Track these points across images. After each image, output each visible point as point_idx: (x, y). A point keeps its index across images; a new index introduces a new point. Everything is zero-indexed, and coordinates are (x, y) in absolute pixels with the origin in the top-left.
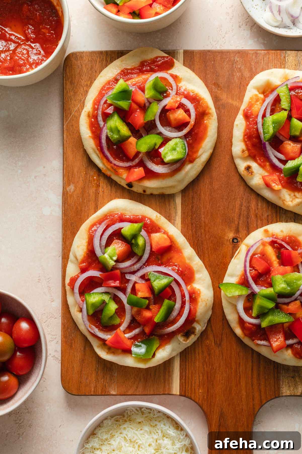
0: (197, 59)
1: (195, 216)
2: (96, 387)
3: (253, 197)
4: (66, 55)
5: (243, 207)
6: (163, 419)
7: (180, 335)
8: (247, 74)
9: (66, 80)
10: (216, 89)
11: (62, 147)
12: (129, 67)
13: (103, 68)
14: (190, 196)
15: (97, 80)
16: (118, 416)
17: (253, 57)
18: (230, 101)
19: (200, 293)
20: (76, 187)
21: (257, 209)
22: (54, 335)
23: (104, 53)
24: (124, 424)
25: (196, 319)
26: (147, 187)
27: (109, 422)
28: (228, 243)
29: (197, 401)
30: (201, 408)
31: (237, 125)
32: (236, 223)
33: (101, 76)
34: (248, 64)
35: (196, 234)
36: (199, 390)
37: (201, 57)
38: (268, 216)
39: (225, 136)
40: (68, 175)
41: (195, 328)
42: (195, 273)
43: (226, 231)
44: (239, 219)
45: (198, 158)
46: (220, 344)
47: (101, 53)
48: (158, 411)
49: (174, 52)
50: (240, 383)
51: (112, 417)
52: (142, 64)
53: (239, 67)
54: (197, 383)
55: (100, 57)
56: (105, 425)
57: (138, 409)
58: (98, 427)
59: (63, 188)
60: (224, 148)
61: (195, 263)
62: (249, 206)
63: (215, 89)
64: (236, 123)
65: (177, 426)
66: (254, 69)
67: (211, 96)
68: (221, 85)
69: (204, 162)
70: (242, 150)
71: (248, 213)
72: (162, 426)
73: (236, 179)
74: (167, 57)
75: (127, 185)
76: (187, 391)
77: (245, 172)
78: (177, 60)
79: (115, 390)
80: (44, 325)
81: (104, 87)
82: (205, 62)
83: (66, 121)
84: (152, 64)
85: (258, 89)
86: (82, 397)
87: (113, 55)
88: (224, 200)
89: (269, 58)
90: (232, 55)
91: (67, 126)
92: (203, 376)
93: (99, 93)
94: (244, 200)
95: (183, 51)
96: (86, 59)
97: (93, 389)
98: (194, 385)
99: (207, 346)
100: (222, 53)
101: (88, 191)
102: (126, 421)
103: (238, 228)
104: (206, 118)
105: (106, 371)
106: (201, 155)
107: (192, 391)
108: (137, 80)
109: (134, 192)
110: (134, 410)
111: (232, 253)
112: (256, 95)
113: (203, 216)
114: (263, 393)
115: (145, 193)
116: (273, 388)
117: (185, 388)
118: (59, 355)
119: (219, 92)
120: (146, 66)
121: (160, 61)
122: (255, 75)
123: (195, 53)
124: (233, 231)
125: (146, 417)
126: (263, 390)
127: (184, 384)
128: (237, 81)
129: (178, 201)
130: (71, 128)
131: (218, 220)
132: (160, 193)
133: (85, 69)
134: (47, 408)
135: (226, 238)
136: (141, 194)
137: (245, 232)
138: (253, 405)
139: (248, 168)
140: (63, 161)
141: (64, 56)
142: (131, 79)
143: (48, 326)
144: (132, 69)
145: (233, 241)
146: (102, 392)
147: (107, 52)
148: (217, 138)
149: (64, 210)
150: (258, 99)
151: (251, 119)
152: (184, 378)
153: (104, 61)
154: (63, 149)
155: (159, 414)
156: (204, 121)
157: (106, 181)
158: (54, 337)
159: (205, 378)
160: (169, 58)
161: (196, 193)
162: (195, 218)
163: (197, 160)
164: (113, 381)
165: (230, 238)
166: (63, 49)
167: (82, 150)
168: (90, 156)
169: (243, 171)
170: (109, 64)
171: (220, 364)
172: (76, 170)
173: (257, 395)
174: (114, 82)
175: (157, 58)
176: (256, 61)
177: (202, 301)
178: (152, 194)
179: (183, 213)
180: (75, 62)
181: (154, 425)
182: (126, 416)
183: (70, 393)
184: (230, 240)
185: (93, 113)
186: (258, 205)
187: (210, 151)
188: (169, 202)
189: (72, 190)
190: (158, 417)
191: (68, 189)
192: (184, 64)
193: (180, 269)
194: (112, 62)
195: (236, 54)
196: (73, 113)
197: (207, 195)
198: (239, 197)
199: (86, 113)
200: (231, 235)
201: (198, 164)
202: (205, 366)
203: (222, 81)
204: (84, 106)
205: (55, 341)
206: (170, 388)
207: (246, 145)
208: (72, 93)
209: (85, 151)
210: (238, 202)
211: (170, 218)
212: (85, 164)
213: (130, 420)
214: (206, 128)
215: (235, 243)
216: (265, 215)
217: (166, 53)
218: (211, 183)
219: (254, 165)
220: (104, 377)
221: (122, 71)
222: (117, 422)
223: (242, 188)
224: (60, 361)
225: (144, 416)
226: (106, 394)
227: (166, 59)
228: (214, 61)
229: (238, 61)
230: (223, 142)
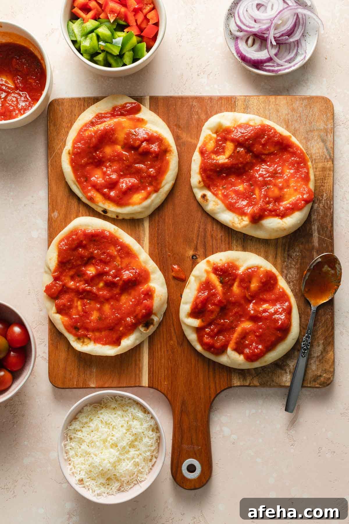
0: (161, 104)
1: (160, 237)
2: (78, 381)
3: (209, 220)
4: (50, 101)
5: (200, 229)
6: (133, 404)
7: (141, 326)
8: (203, 116)
9: (50, 123)
10: (178, 129)
11: (47, 179)
12: (103, 112)
13: (82, 112)
14: (156, 221)
15: (76, 122)
16: (96, 404)
17: (208, 102)
18: (189, 140)
19: (155, 290)
20: (59, 213)
21: (213, 231)
22: (43, 339)
23: (82, 99)
24: (101, 410)
25: (153, 312)
26: (119, 213)
27: (89, 408)
28: (189, 259)
29: (163, 391)
30: (167, 398)
31: (194, 160)
32: (195, 242)
33: (79, 120)
34: (204, 108)
35: (162, 252)
36: (164, 382)
37: (164, 102)
38: (222, 236)
39: (185, 169)
40: (53, 204)
41: (153, 320)
42: (151, 274)
43: (187, 249)
44: (198, 239)
45: (161, 188)
46: (182, 344)
47: (79, 99)
48: (128, 399)
49: (142, 99)
50: (198, 376)
51: (91, 404)
52: (114, 109)
53: (197, 110)
54: (163, 377)
55: (79, 103)
56: (85, 410)
57: (113, 397)
58: (79, 413)
59: (49, 214)
60: (185, 179)
61: (150, 265)
62: (206, 228)
63: (176, 130)
64: (194, 158)
65: (145, 411)
66: (209, 112)
67: (173, 135)
68: (182, 126)
69: (167, 191)
70: (198, 181)
71: (205, 234)
72: (132, 410)
73: (194, 206)
74: (135, 103)
75: (102, 211)
76: (154, 384)
77: (202, 199)
78: (144, 105)
79: (94, 383)
80: (33, 330)
81: (82, 128)
82: (167, 106)
83: (50, 158)
84: (122, 109)
85: (211, 129)
86: (67, 390)
87: (90, 101)
88: (185, 223)
89: (221, 103)
90: (191, 100)
91: (51, 161)
92: (168, 371)
93: (78, 134)
94: (202, 224)
95: (149, 97)
96: (66, 105)
97: (75, 383)
98: (160, 378)
99: (171, 345)
100: (182, 98)
101: (69, 217)
102: (103, 408)
103: (197, 247)
104: (168, 155)
105: (87, 367)
106: (164, 186)
107: (158, 383)
108: (109, 123)
109: (109, 217)
110: (110, 399)
111: (192, 268)
112: (210, 135)
113: (167, 237)
114: (217, 384)
115: (118, 218)
116: (226, 379)
117: (153, 381)
118: (46, 356)
119: (180, 132)
120: (117, 111)
121: (129, 106)
122: (210, 117)
123: (159, 99)
124: (193, 250)
125: (119, 404)
126: (217, 382)
127: (152, 378)
128: (195, 122)
129: (147, 225)
130: (55, 164)
131: (180, 240)
132: (130, 218)
133: (65, 113)
134: (37, 400)
135: (187, 255)
136: (114, 219)
137: (203, 250)
138: (210, 394)
139: (204, 196)
140: (48, 191)
141: (48, 102)
142: (105, 121)
143: (37, 332)
144: (106, 114)
145: (192, 258)
146: (83, 386)
147: (84, 99)
148: (178, 171)
149: (50, 233)
150: (211, 138)
151: (206, 155)
152: (152, 373)
153: (82, 106)
154: (48, 181)
155: (130, 401)
156: (166, 157)
157: (85, 208)
158: (43, 341)
159: (170, 372)
160: (137, 104)
161: (161, 217)
162: (161, 239)
163: (161, 190)
164: (92, 376)
165: (190, 255)
166: (47, 97)
167: (64, 182)
168: (71, 187)
169: (200, 199)
170: (87, 109)
171: (182, 360)
172: (59, 199)
173: (212, 386)
174: (90, 124)
175: (126, 104)
176: (211, 105)
177: (157, 297)
178: (123, 219)
179: (150, 235)
180: (58, 107)
181: (126, 410)
182: (103, 404)
183: (56, 387)
184: (190, 257)
185: (73, 151)
186: (213, 227)
187: (173, 182)
188: (139, 226)
189: (56, 216)
190: (129, 403)
191: (52, 215)
192: (150, 109)
193: (137, 271)
194: (89, 107)
195: (194, 99)
196: (56, 151)
197: (171, 219)
198: (197, 220)
199: (67, 151)
200: (191, 253)
201: (162, 194)
202: (169, 363)
203: (182, 122)
204: (65, 144)
205: (44, 344)
206: (140, 381)
207: (202, 177)
208: (55, 134)
209: (66, 183)
210: (197, 225)
211: (139, 240)
212: (67, 194)
213: (106, 407)
214: (168, 163)
215: (194, 259)
216: (219, 236)
217: (134, 99)
218: (174, 210)
219: (209, 194)
220: (85, 372)
221: (97, 115)
222: (95, 409)
223: (200, 214)
224: (48, 361)
225: (118, 402)
226: (87, 387)
227: (133, 105)
228: (176, 105)
229: (195, 106)
230: (183, 175)
